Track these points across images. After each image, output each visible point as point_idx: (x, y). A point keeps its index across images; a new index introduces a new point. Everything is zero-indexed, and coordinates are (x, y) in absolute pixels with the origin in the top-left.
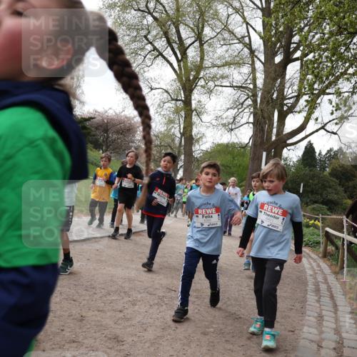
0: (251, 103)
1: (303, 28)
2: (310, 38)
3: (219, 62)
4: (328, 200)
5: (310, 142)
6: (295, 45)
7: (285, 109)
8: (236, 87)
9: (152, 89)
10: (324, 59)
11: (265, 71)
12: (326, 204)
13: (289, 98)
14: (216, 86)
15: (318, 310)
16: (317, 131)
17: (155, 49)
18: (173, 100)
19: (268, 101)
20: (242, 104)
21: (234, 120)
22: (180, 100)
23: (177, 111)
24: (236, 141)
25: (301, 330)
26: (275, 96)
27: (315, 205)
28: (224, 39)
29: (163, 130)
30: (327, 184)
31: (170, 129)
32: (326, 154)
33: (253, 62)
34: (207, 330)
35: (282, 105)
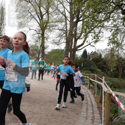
0: (65, 35)
1: (84, 10)
2: (85, 13)
3: (54, 21)
4: (91, 69)
5: (85, 49)
6: (80, 16)
7: (77, 38)
8: (60, 29)
9: (30, 30)
10: (90, 21)
11: (70, 24)
12: (90, 71)
13: (78, 34)
14: (53, 29)
15: (86, 107)
16: (88, 45)
17: (32, 15)
18: (38, 33)
19: (71, 35)
20: (62, 35)
21: (59, 41)
22: (40, 34)
23: (39, 38)
24: (60, 48)
25: (80, 113)
26: (73, 33)
27: (87, 71)
28: (56, 13)
29: (34, 44)
30: (91, 64)
31: (37, 44)
32: (91, 53)
33: (66, 21)
34: (48, 114)
35: (76, 36)
